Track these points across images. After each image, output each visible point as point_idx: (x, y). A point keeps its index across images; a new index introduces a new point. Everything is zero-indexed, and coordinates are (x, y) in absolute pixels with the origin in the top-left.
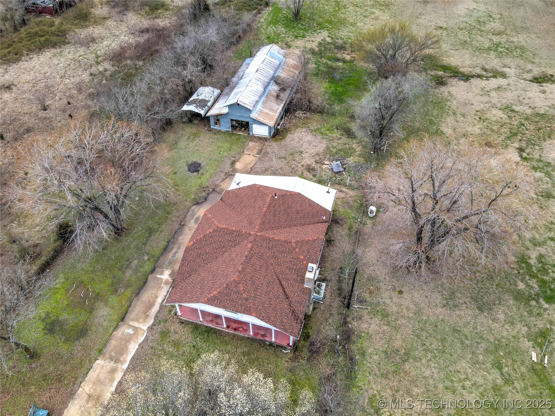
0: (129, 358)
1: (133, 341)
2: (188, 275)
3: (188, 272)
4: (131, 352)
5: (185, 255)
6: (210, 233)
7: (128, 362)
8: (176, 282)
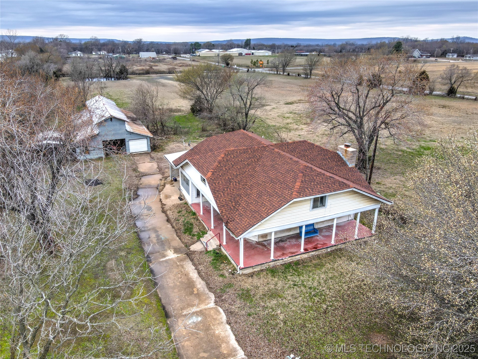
0: (233, 342)
1: (214, 325)
2: (234, 204)
3: (231, 201)
4: (228, 337)
5: (212, 187)
6: (223, 158)
7: (239, 348)
8: (225, 217)
